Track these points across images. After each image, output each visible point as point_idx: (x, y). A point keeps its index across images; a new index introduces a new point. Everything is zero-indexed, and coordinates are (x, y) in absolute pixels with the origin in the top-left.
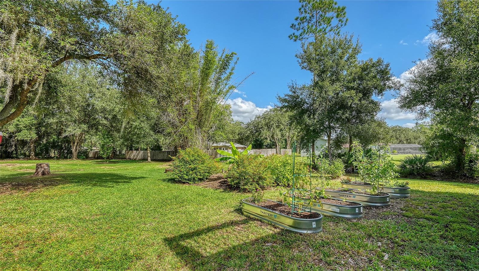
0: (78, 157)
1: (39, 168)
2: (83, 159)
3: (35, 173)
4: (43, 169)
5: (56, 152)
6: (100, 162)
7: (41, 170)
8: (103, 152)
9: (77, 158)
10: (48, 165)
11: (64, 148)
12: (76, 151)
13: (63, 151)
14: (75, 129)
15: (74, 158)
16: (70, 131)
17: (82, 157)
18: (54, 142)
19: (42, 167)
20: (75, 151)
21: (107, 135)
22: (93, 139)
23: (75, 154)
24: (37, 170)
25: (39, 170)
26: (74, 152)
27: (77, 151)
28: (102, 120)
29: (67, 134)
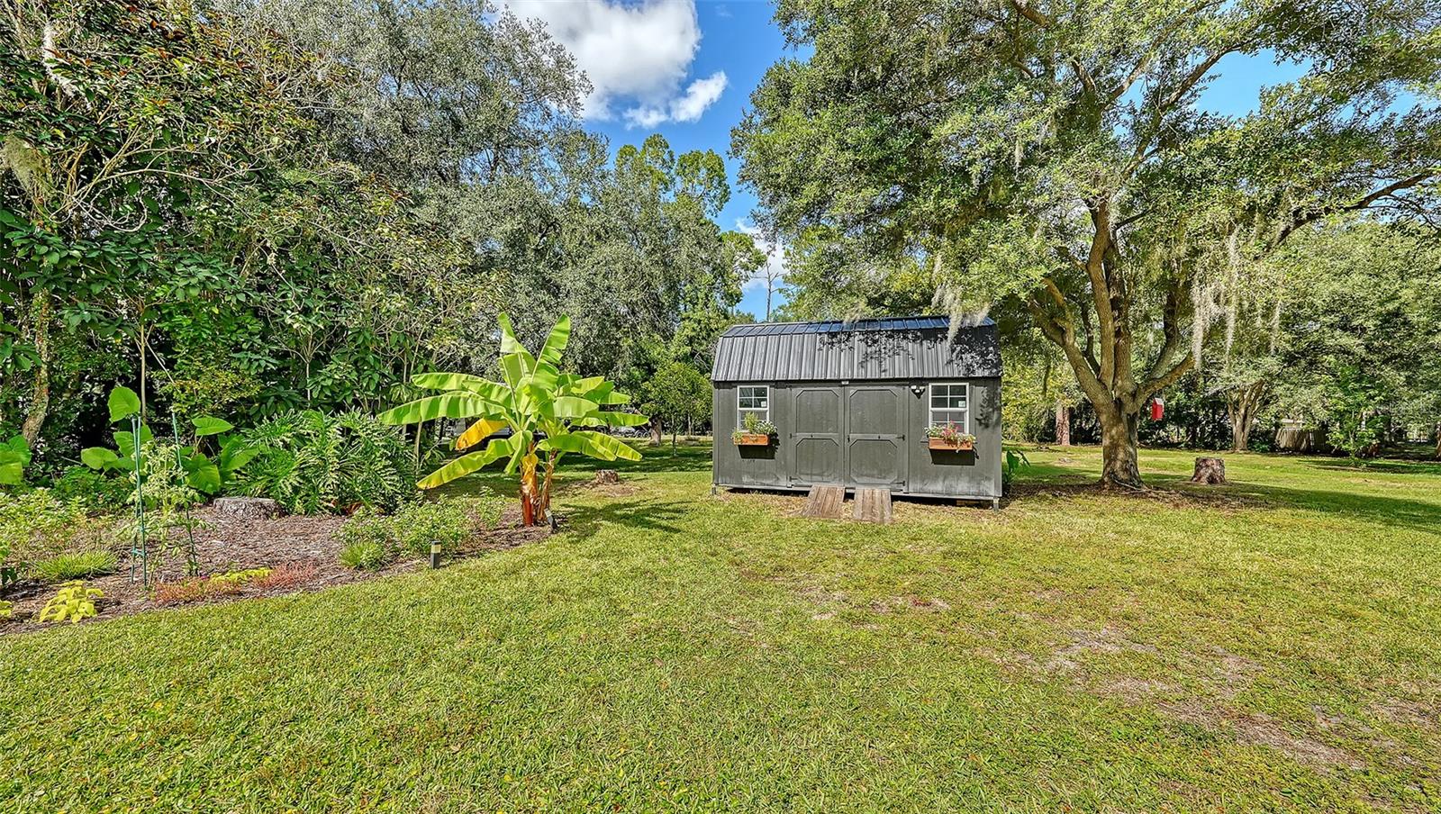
0: (1250, 445)
1: (1202, 468)
2: (1264, 451)
3: (1194, 476)
4: (1210, 471)
5: (1181, 430)
6: (1329, 463)
7: (1206, 473)
8: (1341, 433)
9: (1246, 447)
10: (1220, 463)
11: (1204, 423)
12: (1243, 430)
13: (1203, 431)
14: (1241, 373)
15: (1238, 450)
16: (1228, 378)
17: (1258, 447)
18: (1179, 408)
19: (1207, 466)
20: (1240, 430)
21: (1358, 380)
22: (1301, 394)
23: (1241, 437)
24: (1197, 471)
25: (1202, 471)
26: (1238, 434)
27: (1247, 430)
28: (1333, 337)
29: (1220, 387)
